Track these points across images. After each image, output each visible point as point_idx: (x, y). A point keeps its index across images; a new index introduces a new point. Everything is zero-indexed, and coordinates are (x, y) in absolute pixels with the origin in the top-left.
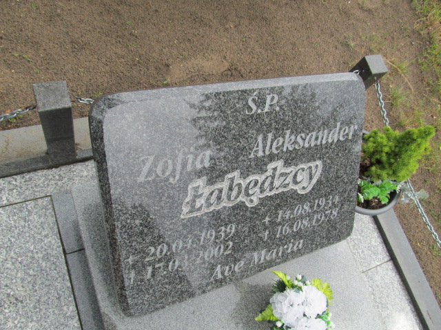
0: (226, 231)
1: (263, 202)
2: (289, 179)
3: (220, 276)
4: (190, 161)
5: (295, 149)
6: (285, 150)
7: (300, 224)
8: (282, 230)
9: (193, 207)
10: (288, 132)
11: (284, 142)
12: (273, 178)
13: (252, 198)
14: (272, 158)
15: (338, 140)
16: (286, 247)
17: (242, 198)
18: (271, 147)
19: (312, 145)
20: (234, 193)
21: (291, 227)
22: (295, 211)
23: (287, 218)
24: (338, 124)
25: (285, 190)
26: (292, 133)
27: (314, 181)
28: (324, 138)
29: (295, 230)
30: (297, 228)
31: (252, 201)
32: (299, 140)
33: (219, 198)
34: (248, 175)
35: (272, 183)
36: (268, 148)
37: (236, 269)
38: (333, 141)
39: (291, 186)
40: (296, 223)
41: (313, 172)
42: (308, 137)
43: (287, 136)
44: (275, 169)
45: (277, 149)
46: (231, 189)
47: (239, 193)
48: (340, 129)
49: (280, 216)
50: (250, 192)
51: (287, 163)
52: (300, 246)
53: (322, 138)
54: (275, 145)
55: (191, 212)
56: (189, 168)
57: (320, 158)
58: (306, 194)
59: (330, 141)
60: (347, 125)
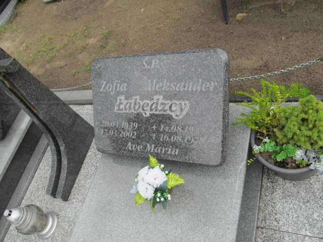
0: (133, 125)
1: (152, 116)
2: (167, 107)
3: (130, 149)
4: (118, 86)
5: (169, 90)
6: (164, 89)
7: (175, 138)
8: (163, 137)
9: (119, 108)
10: (165, 80)
11: (163, 85)
12: (157, 104)
13: (146, 112)
14: (156, 93)
15: (201, 90)
16: (166, 149)
17: (140, 110)
18: (155, 87)
19: (181, 90)
20: (137, 107)
21: (170, 137)
22: (172, 129)
23: (167, 130)
24: (200, 80)
25: (165, 113)
26: (167, 81)
27: (184, 113)
28: (190, 87)
29: (172, 141)
30: (173, 139)
31: (146, 114)
32: (172, 85)
33: (130, 107)
34: (144, 99)
35: (156, 107)
36: (154, 87)
37: (138, 149)
38: (197, 90)
39: (169, 112)
40: (173, 137)
41: (183, 107)
42: (178, 85)
43: (165, 82)
44: (158, 99)
45: (159, 88)
46: (135, 104)
47: (139, 107)
48: (203, 83)
49: (162, 128)
50: (145, 109)
51: (165, 98)
52: (177, 153)
53: (189, 87)
54: (157, 86)
55: (118, 110)
56: (118, 89)
57: (187, 100)
58: (179, 120)
59: (194, 89)
60: (208, 81)
